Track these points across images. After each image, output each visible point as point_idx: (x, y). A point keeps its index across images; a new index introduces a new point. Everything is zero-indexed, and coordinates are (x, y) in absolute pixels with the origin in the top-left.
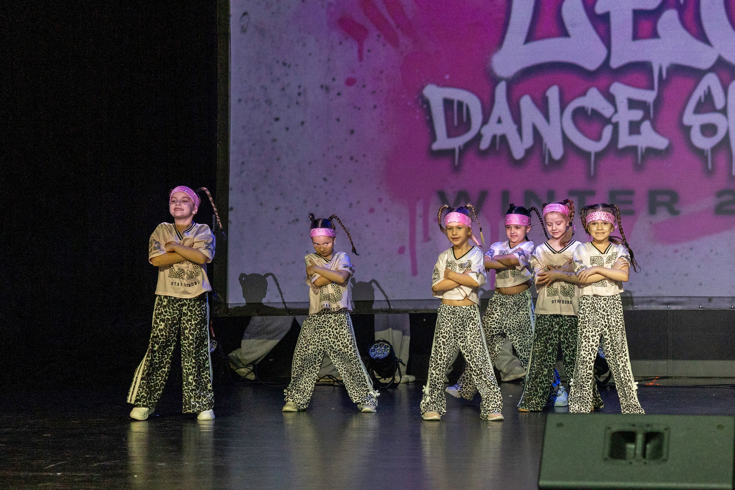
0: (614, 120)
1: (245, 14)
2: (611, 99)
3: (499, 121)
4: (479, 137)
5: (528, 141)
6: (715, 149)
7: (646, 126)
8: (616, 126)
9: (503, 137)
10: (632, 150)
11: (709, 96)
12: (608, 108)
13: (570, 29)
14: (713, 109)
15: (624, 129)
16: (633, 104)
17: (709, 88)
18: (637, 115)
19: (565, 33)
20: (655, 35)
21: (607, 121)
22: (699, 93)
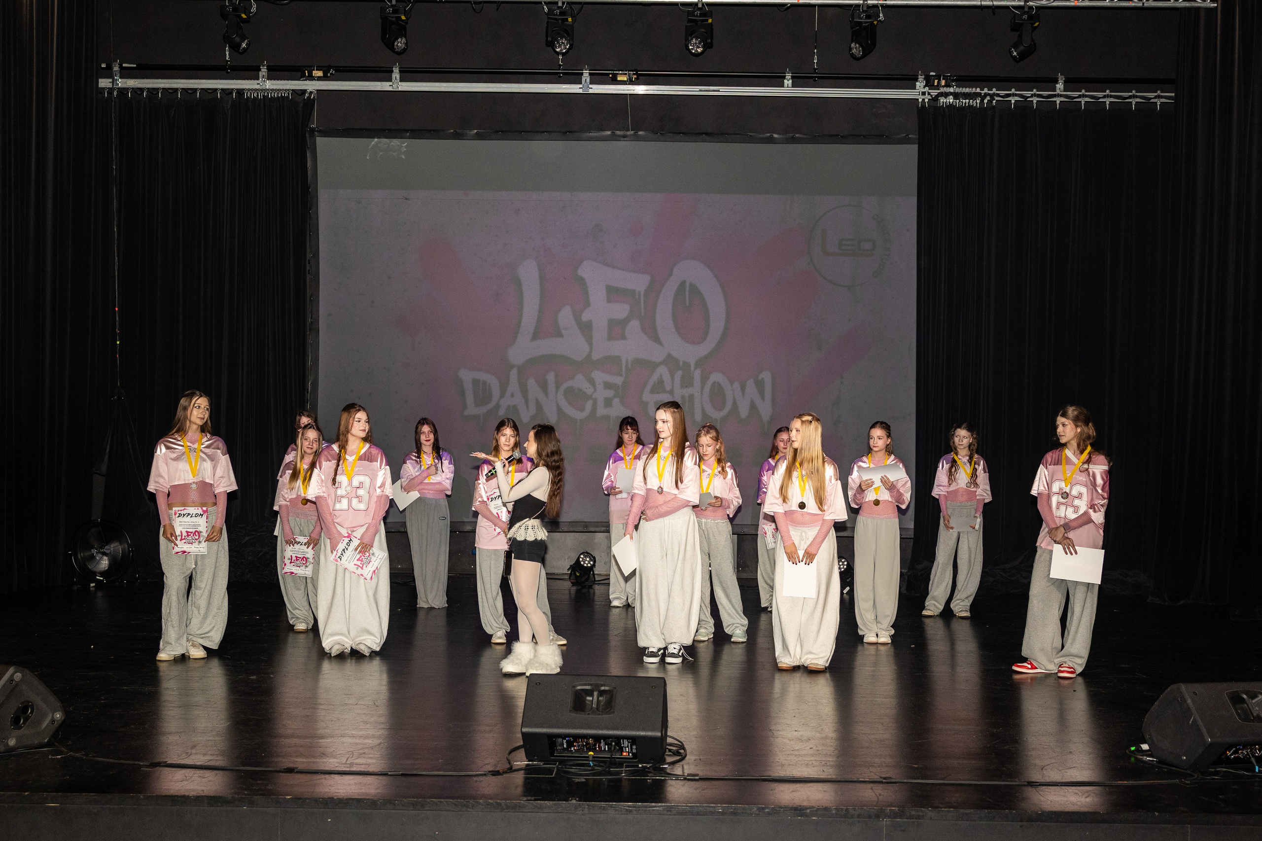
0: (594, 396)
1: (330, 315)
2: (592, 382)
3: (512, 396)
4: (498, 406)
5: (533, 410)
7: (616, 401)
8: (595, 402)
9: (515, 408)
10: (607, 418)
11: (661, 382)
12: (589, 388)
13: (563, 332)
14: (664, 391)
15: (600, 403)
16: (608, 386)
17: (661, 376)
18: (610, 393)
19: (559, 335)
20: (623, 337)
21: (589, 397)
22: (654, 379)
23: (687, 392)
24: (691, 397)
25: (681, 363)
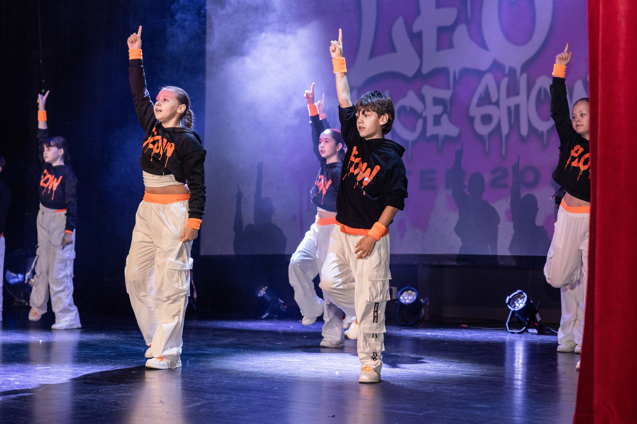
0: (424, 115)
2: (422, 98)
6: (491, 135)
7: (445, 119)
8: (425, 119)
10: (435, 137)
11: (487, 93)
12: (420, 105)
13: (397, 46)
14: (490, 103)
15: (430, 121)
16: (437, 101)
17: (487, 86)
18: (439, 109)
19: (394, 50)
20: (451, 46)
21: (419, 116)
22: (480, 90)
23: (513, 101)
24: (517, 107)
25: (507, 71)
